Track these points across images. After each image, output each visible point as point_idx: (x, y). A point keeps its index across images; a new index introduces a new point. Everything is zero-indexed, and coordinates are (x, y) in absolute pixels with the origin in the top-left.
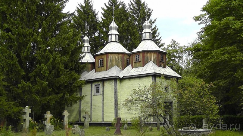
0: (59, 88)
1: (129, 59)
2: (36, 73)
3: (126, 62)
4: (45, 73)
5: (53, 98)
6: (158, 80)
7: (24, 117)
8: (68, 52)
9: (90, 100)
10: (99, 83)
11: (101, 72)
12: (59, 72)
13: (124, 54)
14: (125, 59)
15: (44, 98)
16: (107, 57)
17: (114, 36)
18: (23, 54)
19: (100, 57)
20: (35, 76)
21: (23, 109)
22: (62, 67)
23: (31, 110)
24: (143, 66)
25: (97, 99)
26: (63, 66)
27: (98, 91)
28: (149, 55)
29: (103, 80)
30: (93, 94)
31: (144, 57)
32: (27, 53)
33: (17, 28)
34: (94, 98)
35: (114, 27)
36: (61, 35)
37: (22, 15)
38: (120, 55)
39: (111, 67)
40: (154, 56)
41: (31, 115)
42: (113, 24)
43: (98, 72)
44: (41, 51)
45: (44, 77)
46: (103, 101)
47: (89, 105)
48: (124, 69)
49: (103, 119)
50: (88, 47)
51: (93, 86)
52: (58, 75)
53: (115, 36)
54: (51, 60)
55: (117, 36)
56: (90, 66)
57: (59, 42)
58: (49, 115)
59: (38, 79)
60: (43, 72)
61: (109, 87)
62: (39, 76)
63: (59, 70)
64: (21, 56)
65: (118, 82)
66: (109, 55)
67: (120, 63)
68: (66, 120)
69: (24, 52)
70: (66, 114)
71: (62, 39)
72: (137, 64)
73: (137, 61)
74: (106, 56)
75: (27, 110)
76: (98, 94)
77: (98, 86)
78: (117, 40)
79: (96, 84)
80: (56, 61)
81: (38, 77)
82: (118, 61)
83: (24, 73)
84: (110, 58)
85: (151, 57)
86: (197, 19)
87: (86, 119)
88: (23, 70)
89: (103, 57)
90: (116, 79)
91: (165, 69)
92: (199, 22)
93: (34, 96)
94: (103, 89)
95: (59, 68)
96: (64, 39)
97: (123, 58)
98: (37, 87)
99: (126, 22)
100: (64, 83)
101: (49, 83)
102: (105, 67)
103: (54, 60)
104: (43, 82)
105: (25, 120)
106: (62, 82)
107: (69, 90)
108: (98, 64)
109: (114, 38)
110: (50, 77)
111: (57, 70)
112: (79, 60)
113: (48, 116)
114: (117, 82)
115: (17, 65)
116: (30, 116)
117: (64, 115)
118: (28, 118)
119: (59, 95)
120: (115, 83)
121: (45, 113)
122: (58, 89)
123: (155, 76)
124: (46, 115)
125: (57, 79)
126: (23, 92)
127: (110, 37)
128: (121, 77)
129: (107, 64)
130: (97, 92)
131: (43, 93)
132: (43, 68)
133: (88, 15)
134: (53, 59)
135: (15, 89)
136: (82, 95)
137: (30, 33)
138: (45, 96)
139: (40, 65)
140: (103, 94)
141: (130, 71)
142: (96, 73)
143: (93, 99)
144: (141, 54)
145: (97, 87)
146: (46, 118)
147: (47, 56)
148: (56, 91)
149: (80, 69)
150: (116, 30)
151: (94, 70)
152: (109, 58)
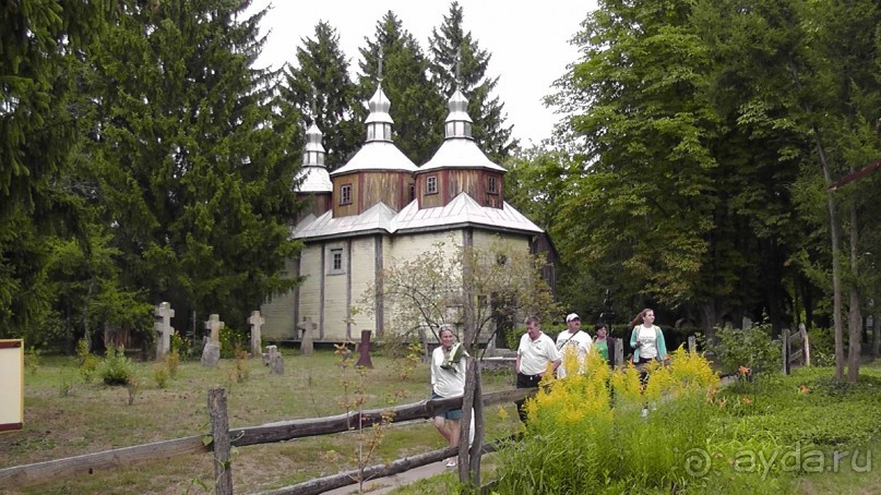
0: (238, 259)
1: (415, 185)
2: (186, 223)
3: (406, 193)
4: (205, 224)
5: (224, 282)
6: (478, 238)
7: (159, 326)
8: (262, 173)
9: (319, 287)
10: (342, 245)
11: (346, 218)
12: (238, 222)
13: (402, 173)
14: (406, 184)
15: (204, 283)
16: (361, 181)
17: (379, 128)
18: (156, 179)
19: (344, 180)
20: (183, 232)
21: (156, 309)
22: (245, 208)
23: (173, 311)
24: (445, 205)
25: (336, 283)
26: (249, 205)
27: (337, 264)
28: (460, 178)
29: (350, 239)
30: (326, 272)
31: (446, 182)
32: (165, 177)
33: (141, 117)
34: (329, 281)
35: (379, 105)
36: (245, 130)
37: (153, 84)
38: (392, 176)
39: (370, 205)
40: (472, 179)
41: (173, 322)
42: (380, 98)
43: (338, 216)
44: (196, 173)
45: (203, 234)
46: (349, 288)
47: (317, 298)
48: (402, 208)
49: (349, 332)
50: (317, 152)
51: (327, 252)
52: (236, 228)
53: (382, 126)
54: (219, 194)
55: (389, 128)
56: (322, 200)
57: (239, 146)
58: (215, 324)
59: (190, 238)
60: (199, 221)
61: (363, 255)
62: (192, 230)
63: (240, 216)
64: (149, 184)
65: (385, 243)
66: (366, 175)
67: (393, 195)
68: (256, 334)
69: (157, 174)
70: (256, 320)
71: (247, 139)
72: (431, 199)
73: (431, 192)
74: (357, 177)
75: (165, 311)
76: (338, 271)
77: (337, 252)
78: (389, 138)
79: (334, 246)
80: (232, 195)
81: (189, 233)
82: (388, 191)
83: (158, 225)
84: (369, 182)
85: (464, 181)
86: (549, 101)
87: (307, 333)
88: (155, 218)
89: (350, 180)
90: (379, 236)
91: (500, 211)
92: (556, 107)
93: (180, 278)
94: (350, 259)
95: (238, 211)
96: (250, 139)
97: (400, 184)
98: (189, 256)
99: (418, 86)
100: (250, 247)
101: (215, 247)
102: (356, 204)
103: (227, 191)
104: (200, 245)
105: (160, 334)
106: (245, 245)
107: (265, 264)
108: (339, 198)
109: (380, 132)
110: (218, 232)
111: (236, 216)
112: (294, 187)
113: (213, 325)
114: (381, 241)
115: (142, 204)
116: (171, 325)
117: (251, 322)
118: (167, 329)
119: (241, 275)
120: (376, 247)
121: (207, 318)
122: (238, 261)
123: (470, 229)
124: (207, 323)
125: (234, 237)
126: (157, 268)
127: (370, 128)
128: (392, 231)
129: (360, 200)
130: (336, 267)
131: (201, 269)
132: (199, 211)
133: (325, 68)
134: (225, 189)
135: (138, 261)
136: (301, 274)
137: (170, 128)
138: (207, 278)
139: (193, 205)
140: (349, 272)
141: (413, 216)
142: (333, 220)
143: (326, 283)
144: (441, 175)
145: (336, 256)
146: (210, 330)
147: (210, 183)
148: (234, 265)
149: (293, 211)
150: (385, 111)
151: (330, 213)
152: (366, 184)
